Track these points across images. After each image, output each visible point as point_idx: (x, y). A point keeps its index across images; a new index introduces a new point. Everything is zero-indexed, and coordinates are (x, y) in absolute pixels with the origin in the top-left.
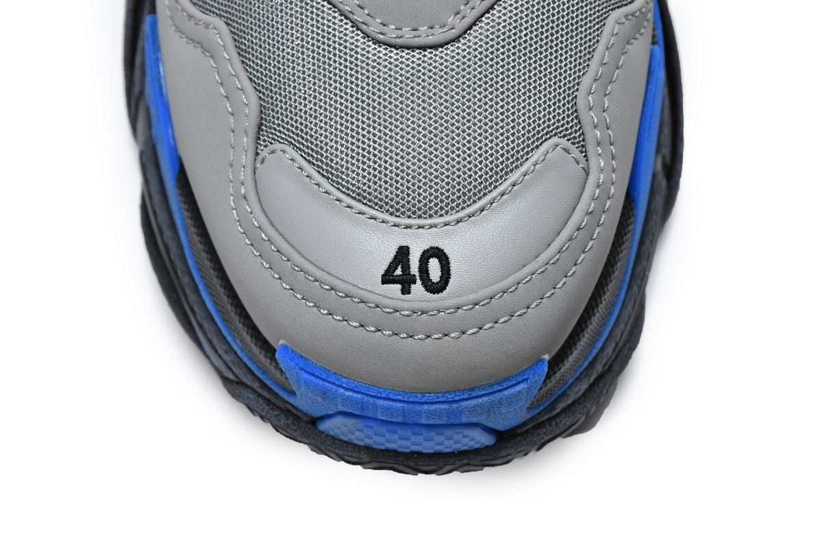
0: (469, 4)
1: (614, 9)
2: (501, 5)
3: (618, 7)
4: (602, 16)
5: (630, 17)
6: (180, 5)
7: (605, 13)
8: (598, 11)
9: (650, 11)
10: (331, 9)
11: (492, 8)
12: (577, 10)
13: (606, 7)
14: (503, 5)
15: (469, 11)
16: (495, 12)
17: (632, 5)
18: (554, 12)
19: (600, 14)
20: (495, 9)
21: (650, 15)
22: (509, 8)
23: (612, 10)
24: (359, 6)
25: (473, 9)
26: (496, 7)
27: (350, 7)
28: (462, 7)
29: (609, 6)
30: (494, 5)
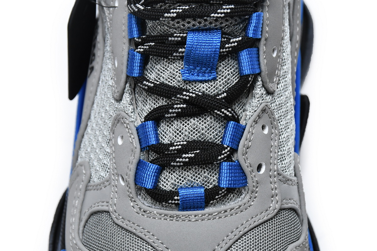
0: (220, 246)
1: (290, 244)
2: (235, 245)
3: (292, 243)
4: (284, 248)
5: (298, 248)
6: (78, 246)
7: (285, 247)
8: (282, 246)
9: (307, 243)
10: (152, 249)
11: (231, 247)
12: (272, 246)
13: (286, 244)
14: (236, 245)
15: (220, 249)
16: (232, 249)
17: (298, 241)
18: (261, 248)
19: (283, 247)
20: (232, 247)
21: (307, 245)
22: (239, 247)
23: (289, 245)
24: (166, 248)
25: (221, 248)
26: (232, 246)
27: (161, 248)
28: (216, 247)
29: (287, 243)
30: (232, 245)
